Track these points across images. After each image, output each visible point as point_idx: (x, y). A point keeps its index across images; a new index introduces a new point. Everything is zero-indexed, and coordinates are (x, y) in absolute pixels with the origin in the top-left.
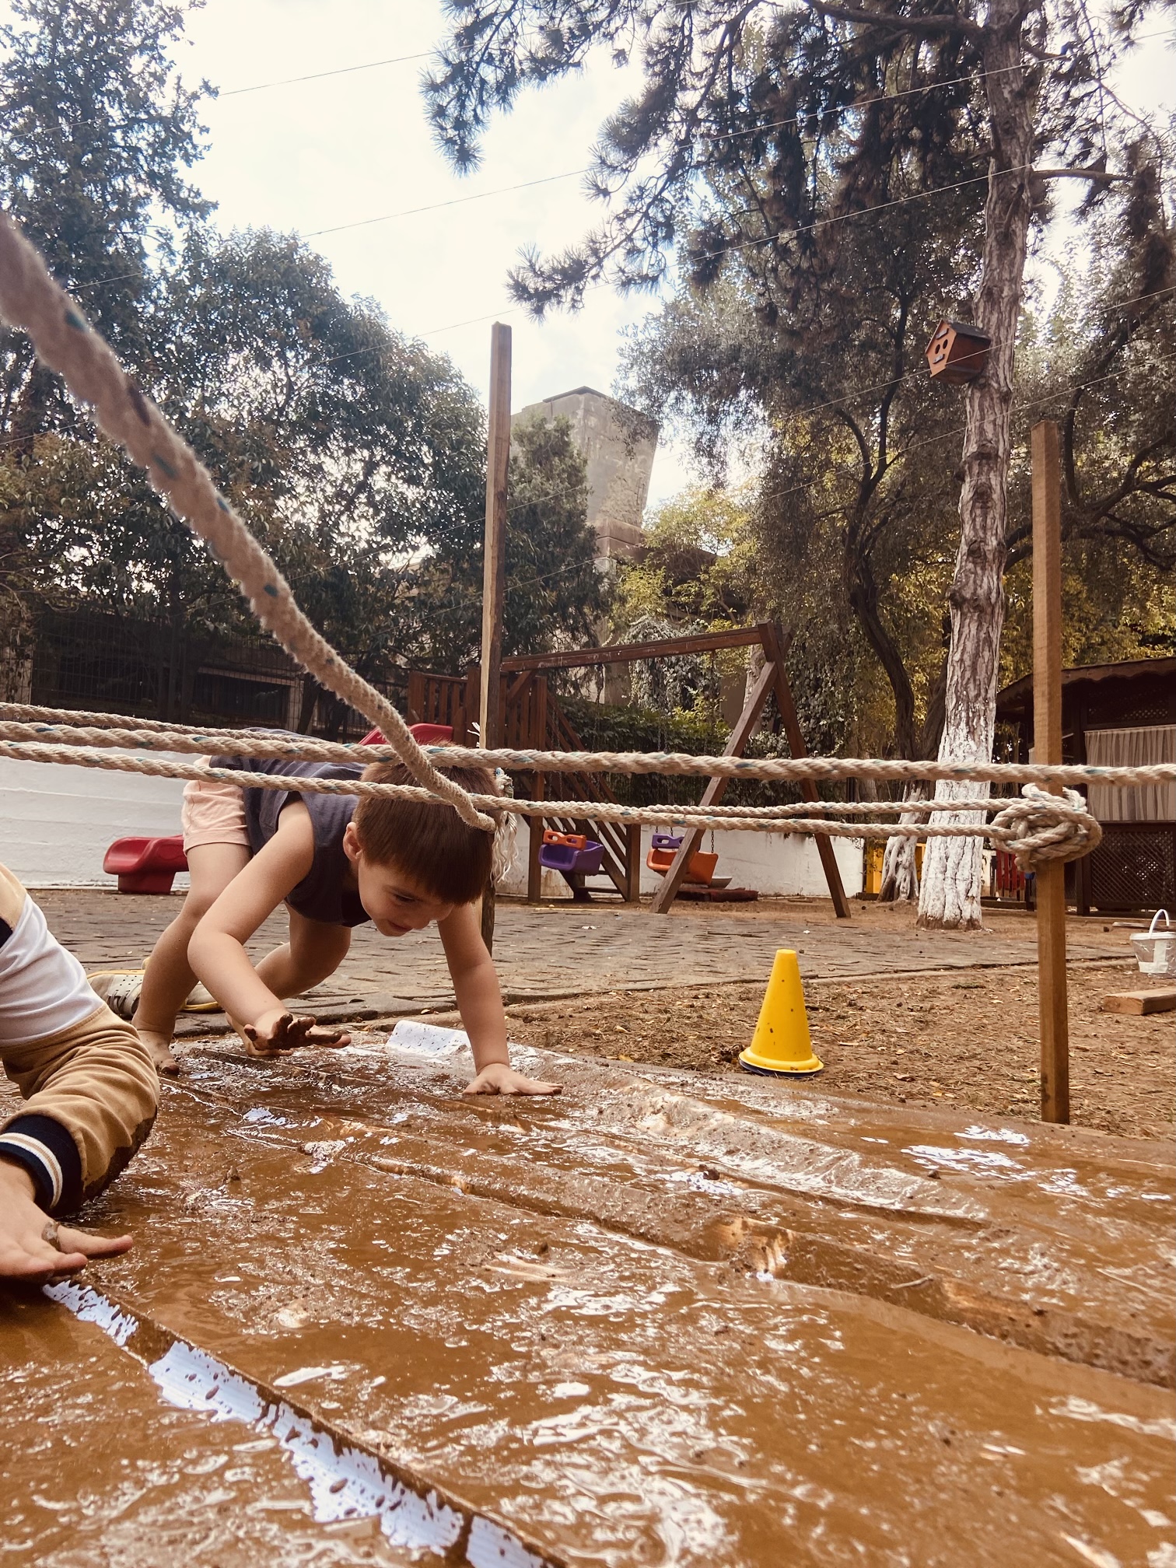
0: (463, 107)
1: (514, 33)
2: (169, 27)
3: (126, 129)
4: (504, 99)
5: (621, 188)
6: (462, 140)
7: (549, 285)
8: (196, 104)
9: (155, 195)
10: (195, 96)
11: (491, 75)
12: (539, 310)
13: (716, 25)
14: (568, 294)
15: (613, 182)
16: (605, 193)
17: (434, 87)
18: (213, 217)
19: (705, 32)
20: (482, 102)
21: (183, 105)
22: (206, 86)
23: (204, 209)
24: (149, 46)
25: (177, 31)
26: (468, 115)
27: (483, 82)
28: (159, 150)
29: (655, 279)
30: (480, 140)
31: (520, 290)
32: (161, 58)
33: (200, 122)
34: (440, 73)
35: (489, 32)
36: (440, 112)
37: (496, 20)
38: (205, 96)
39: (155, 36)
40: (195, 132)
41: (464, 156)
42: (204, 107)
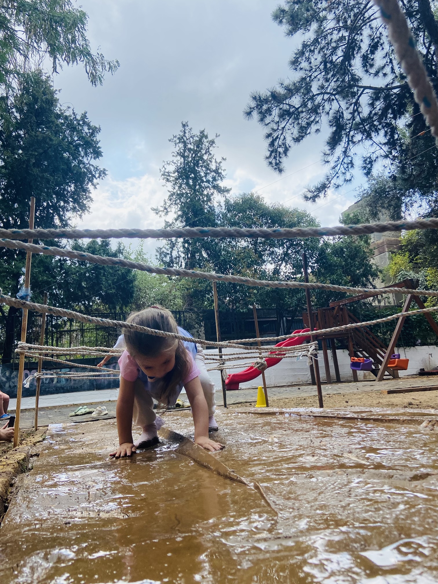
0: (276, 160)
1: (285, 138)
2: (212, 145)
3: (206, 176)
4: (286, 155)
5: (332, 159)
6: (279, 168)
7: (315, 193)
8: (221, 164)
9: (215, 191)
10: (220, 162)
11: (281, 150)
12: (314, 201)
13: (351, 105)
14: (322, 195)
15: (330, 158)
16: (328, 162)
17: (267, 158)
18: (231, 192)
19: (347, 109)
20: (280, 157)
21: (218, 165)
22: (223, 159)
23: (228, 191)
24: (207, 152)
25: (214, 145)
26: (278, 162)
27: (280, 153)
28: (214, 179)
29: (350, 180)
30: (282, 166)
31: (306, 198)
32: (211, 154)
33: (223, 169)
34: (268, 154)
35: (278, 140)
36: (271, 163)
37: (279, 137)
38: (223, 162)
39: (209, 148)
40: (222, 172)
41: (280, 171)
42: (223, 165)
